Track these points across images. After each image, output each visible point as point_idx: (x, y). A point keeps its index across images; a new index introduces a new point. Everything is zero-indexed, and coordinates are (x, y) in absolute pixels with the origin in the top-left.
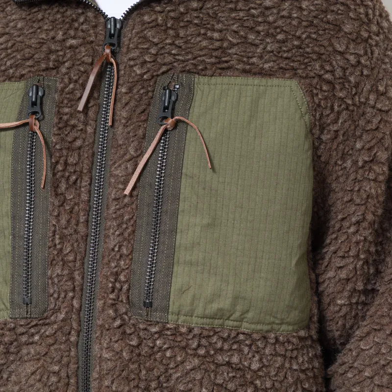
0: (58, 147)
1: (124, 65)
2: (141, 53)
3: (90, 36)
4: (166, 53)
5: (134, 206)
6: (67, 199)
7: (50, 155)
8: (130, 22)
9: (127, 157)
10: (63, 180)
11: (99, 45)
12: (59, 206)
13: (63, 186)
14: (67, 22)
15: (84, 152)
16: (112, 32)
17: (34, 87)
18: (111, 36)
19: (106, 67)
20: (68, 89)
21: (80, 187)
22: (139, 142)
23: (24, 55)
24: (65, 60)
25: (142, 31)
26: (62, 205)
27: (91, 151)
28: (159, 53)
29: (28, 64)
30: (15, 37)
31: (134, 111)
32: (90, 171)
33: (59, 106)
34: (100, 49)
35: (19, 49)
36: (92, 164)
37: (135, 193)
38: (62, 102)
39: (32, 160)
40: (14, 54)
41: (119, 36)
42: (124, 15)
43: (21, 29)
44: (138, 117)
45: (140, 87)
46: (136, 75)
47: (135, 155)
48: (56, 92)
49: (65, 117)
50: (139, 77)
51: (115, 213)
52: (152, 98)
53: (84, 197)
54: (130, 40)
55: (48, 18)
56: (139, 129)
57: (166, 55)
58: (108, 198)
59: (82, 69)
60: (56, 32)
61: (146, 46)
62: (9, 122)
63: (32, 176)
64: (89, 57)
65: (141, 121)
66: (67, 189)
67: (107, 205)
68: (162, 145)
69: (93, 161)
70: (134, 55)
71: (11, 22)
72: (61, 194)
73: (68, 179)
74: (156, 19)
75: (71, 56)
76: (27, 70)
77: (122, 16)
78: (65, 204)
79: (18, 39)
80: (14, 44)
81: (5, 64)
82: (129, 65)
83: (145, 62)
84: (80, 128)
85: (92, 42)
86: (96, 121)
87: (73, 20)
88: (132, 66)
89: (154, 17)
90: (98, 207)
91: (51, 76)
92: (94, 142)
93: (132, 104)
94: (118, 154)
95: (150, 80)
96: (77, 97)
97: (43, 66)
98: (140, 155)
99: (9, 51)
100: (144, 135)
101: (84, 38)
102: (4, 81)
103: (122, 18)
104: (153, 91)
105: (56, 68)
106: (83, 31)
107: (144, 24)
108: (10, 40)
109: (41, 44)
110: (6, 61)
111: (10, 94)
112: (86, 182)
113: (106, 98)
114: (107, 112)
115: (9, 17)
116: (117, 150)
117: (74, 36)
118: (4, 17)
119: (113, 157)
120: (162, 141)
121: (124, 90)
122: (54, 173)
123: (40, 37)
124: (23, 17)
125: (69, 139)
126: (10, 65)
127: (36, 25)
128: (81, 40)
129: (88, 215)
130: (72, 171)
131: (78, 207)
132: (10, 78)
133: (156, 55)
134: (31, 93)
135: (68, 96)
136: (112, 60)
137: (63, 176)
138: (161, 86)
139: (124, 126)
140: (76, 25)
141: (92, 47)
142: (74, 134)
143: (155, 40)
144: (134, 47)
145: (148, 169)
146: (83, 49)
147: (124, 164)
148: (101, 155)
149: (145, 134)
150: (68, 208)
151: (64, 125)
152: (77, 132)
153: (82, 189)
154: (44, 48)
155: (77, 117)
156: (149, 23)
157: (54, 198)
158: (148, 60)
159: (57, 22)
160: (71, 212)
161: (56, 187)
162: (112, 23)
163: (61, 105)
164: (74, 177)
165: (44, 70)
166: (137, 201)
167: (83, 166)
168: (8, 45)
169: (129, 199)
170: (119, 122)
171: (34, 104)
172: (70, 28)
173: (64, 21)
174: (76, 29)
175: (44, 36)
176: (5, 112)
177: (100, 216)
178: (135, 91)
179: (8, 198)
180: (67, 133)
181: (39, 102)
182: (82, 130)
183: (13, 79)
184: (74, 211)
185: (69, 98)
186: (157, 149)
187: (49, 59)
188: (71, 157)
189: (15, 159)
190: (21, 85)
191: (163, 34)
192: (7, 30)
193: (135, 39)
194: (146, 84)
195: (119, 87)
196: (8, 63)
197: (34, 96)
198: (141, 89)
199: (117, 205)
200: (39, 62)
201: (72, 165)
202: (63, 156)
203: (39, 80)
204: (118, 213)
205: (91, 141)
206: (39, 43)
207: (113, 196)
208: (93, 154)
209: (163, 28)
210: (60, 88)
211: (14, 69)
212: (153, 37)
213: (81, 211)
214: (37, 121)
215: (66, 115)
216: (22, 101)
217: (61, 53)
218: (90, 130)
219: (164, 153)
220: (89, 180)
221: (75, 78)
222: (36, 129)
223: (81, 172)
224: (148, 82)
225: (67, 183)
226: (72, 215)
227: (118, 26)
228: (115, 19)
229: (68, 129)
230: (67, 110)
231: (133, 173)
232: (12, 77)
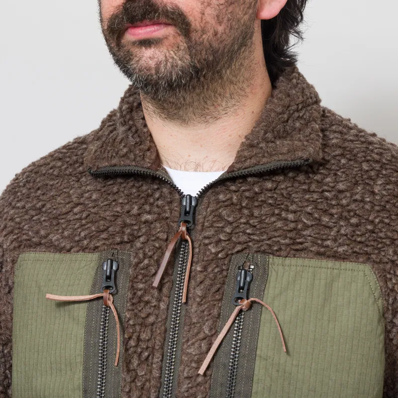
0: (131, 322)
1: (199, 243)
2: (216, 231)
3: (165, 212)
4: (241, 232)
5: (207, 386)
6: (138, 375)
7: (123, 330)
8: (205, 200)
9: (201, 336)
10: (135, 356)
11: (173, 222)
12: (131, 382)
13: (135, 362)
14: (142, 197)
15: (156, 328)
16: (188, 209)
17: (109, 261)
18: (187, 213)
19: (180, 244)
20: (142, 264)
21: (152, 364)
22: (214, 322)
23: (98, 227)
24: (140, 234)
25: (217, 210)
26: (133, 381)
27: (163, 328)
28: (234, 232)
29: (102, 236)
30: (90, 208)
31: (209, 290)
32: (162, 348)
33: (134, 280)
34: (175, 225)
35: (94, 220)
36: (165, 340)
37: (209, 373)
38: (136, 277)
39: (104, 334)
40: (89, 225)
41: (194, 213)
42: (199, 193)
43: (95, 200)
44: (213, 296)
45: (215, 266)
46: (211, 253)
47: (210, 334)
48: (130, 265)
49: (139, 293)
50: (213, 255)
51: (187, 391)
52: (226, 276)
53: (156, 373)
54: (205, 218)
55: (123, 192)
56: (214, 308)
57: (241, 234)
58: (179, 376)
59: (157, 245)
60: (131, 205)
61: (220, 225)
62: (82, 295)
63: (104, 351)
64: (164, 233)
65: (216, 300)
66: (139, 365)
67: (179, 383)
68: (236, 325)
69: (165, 337)
70: (210, 233)
71: (86, 193)
72: (132, 370)
73: (140, 355)
74: (232, 198)
75: (146, 231)
76: (101, 243)
77: (197, 194)
78: (136, 380)
79: (93, 210)
80: (89, 215)
81: (79, 235)
82: (204, 243)
83: (220, 241)
84: (153, 304)
85: (167, 218)
86: (169, 297)
87: (148, 196)
88: (207, 245)
89: (228, 196)
90: (169, 383)
91: (125, 250)
92: (166, 318)
93: (207, 282)
94: (191, 332)
95: (225, 258)
96: (152, 273)
97: (118, 239)
98: (215, 334)
99: (84, 222)
100: (219, 315)
101: (159, 214)
102: (78, 251)
103: (197, 196)
104: (228, 270)
105: (130, 242)
106: (158, 206)
107: (219, 202)
108: (84, 211)
109: (116, 216)
110: (80, 232)
111: (84, 265)
112: (158, 358)
113: (180, 274)
114: (180, 289)
115: (84, 188)
116: (191, 328)
117: (149, 211)
118: (79, 187)
119: (186, 335)
120: (236, 321)
121: (199, 269)
122: (126, 348)
123: (115, 210)
124: (98, 188)
125: (143, 315)
126: (85, 236)
127: (110, 198)
128: (156, 216)
129: (159, 391)
130: (145, 347)
131: (150, 383)
132: (84, 249)
133: (231, 233)
134: (106, 266)
135: (142, 272)
136: (187, 237)
137: (135, 352)
138: (236, 265)
139: (198, 304)
140: (152, 200)
141: (167, 223)
142: (148, 310)
143: (230, 219)
144: (209, 226)
145: (222, 348)
146: (158, 225)
147: (198, 343)
148: (173, 331)
149: (220, 313)
150: (139, 384)
151: (137, 301)
152: (150, 308)
153: (154, 366)
154: (119, 221)
155: (151, 293)
156: (224, 202)
157: (125, 373)
158: (223, 238)
159: (133, 196)
160: (142, 388)
161: (128, 362)
162: (188, 201)
163: (136, 280)
164: (146, 354)
165: (118, 244)
166: (211, 381)
167: (155, 343)
168: (82, 215)
169: (203, 378)
170: (192, 299)
171: (108, 278)
172: (146, 203)
173: (139, 196)
174: (152, 204)
175: (118, 209)
176: (79, 284)
177: (171, 393)
178: (210, 270)
179: (80, 372)
180: (140, 309)
181: (113, 276)
182: (155, 306)
183: (87, 250)
184: (146, 387)
185: (143, 274)
186: (231, 329)
187: (123, 232)
188: (144, 333)
189: (88, 332)
190: (95, 256)
191: (237, 213)
192: (82, 200)
193: (210, 218)
194: (220, 262)
195: (194, 264)
196: (83, 234)
197: (108, 271)
198: (215, 267)
199: (189, 383)
200: (113, 235)
201: (145, 341)
202: (136, 332)
203: (113, 254)
204: (191, 391)
205: (164, 317)
206: (114, 216)
207: (185, 374)
208: (166, 331)
209: (238, 207)
210: (134, 263)
211: (88, 240)
212: (228, 216)
213: (151, 387)
214: (111, 295)
215: (140, 290)
216: (96, 274)
217: (136, 227)
218: (163, 306)
219: (238, 333)
220: (161, 356)
221: (150, 254)
222: (110, 303)
223: (153, 348)
224: (222, 260)
225: (139, 359)
226: (143, 391)
227: (193, 204)
228: (191, 197)
229: (142, 304)
230: (141, 286)
231: (207, 352)
232: (87, 248)
